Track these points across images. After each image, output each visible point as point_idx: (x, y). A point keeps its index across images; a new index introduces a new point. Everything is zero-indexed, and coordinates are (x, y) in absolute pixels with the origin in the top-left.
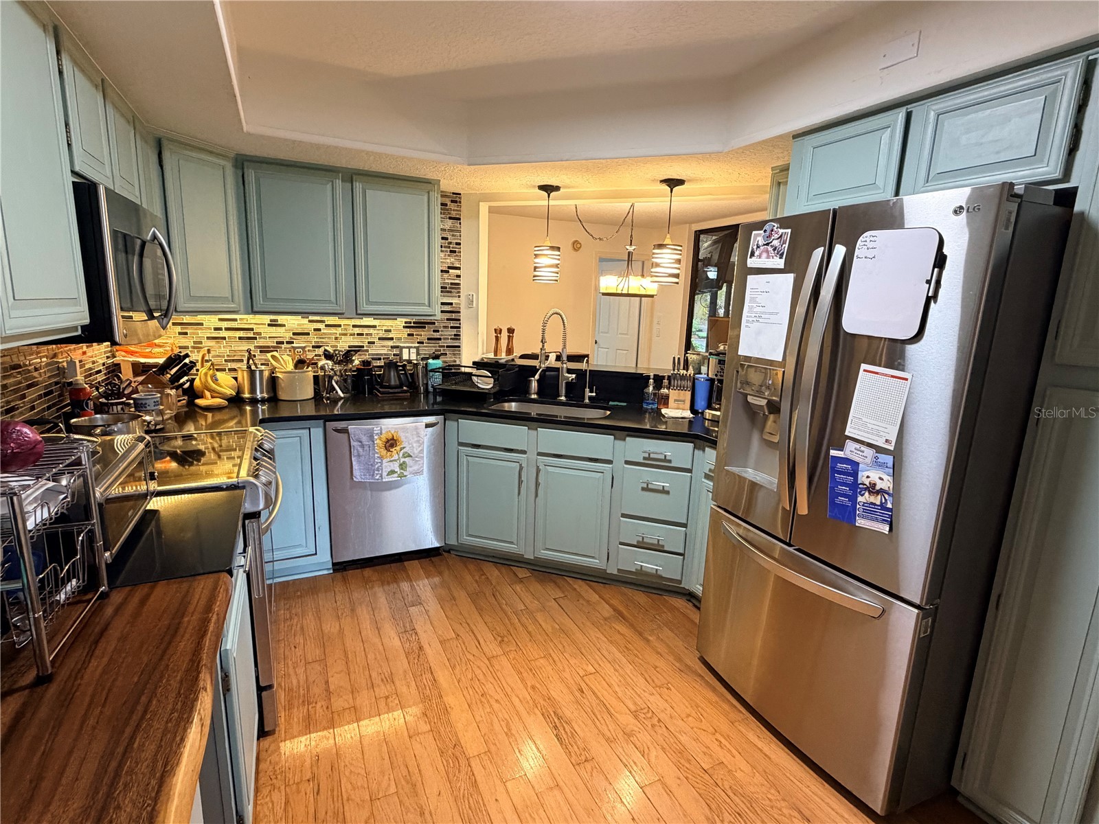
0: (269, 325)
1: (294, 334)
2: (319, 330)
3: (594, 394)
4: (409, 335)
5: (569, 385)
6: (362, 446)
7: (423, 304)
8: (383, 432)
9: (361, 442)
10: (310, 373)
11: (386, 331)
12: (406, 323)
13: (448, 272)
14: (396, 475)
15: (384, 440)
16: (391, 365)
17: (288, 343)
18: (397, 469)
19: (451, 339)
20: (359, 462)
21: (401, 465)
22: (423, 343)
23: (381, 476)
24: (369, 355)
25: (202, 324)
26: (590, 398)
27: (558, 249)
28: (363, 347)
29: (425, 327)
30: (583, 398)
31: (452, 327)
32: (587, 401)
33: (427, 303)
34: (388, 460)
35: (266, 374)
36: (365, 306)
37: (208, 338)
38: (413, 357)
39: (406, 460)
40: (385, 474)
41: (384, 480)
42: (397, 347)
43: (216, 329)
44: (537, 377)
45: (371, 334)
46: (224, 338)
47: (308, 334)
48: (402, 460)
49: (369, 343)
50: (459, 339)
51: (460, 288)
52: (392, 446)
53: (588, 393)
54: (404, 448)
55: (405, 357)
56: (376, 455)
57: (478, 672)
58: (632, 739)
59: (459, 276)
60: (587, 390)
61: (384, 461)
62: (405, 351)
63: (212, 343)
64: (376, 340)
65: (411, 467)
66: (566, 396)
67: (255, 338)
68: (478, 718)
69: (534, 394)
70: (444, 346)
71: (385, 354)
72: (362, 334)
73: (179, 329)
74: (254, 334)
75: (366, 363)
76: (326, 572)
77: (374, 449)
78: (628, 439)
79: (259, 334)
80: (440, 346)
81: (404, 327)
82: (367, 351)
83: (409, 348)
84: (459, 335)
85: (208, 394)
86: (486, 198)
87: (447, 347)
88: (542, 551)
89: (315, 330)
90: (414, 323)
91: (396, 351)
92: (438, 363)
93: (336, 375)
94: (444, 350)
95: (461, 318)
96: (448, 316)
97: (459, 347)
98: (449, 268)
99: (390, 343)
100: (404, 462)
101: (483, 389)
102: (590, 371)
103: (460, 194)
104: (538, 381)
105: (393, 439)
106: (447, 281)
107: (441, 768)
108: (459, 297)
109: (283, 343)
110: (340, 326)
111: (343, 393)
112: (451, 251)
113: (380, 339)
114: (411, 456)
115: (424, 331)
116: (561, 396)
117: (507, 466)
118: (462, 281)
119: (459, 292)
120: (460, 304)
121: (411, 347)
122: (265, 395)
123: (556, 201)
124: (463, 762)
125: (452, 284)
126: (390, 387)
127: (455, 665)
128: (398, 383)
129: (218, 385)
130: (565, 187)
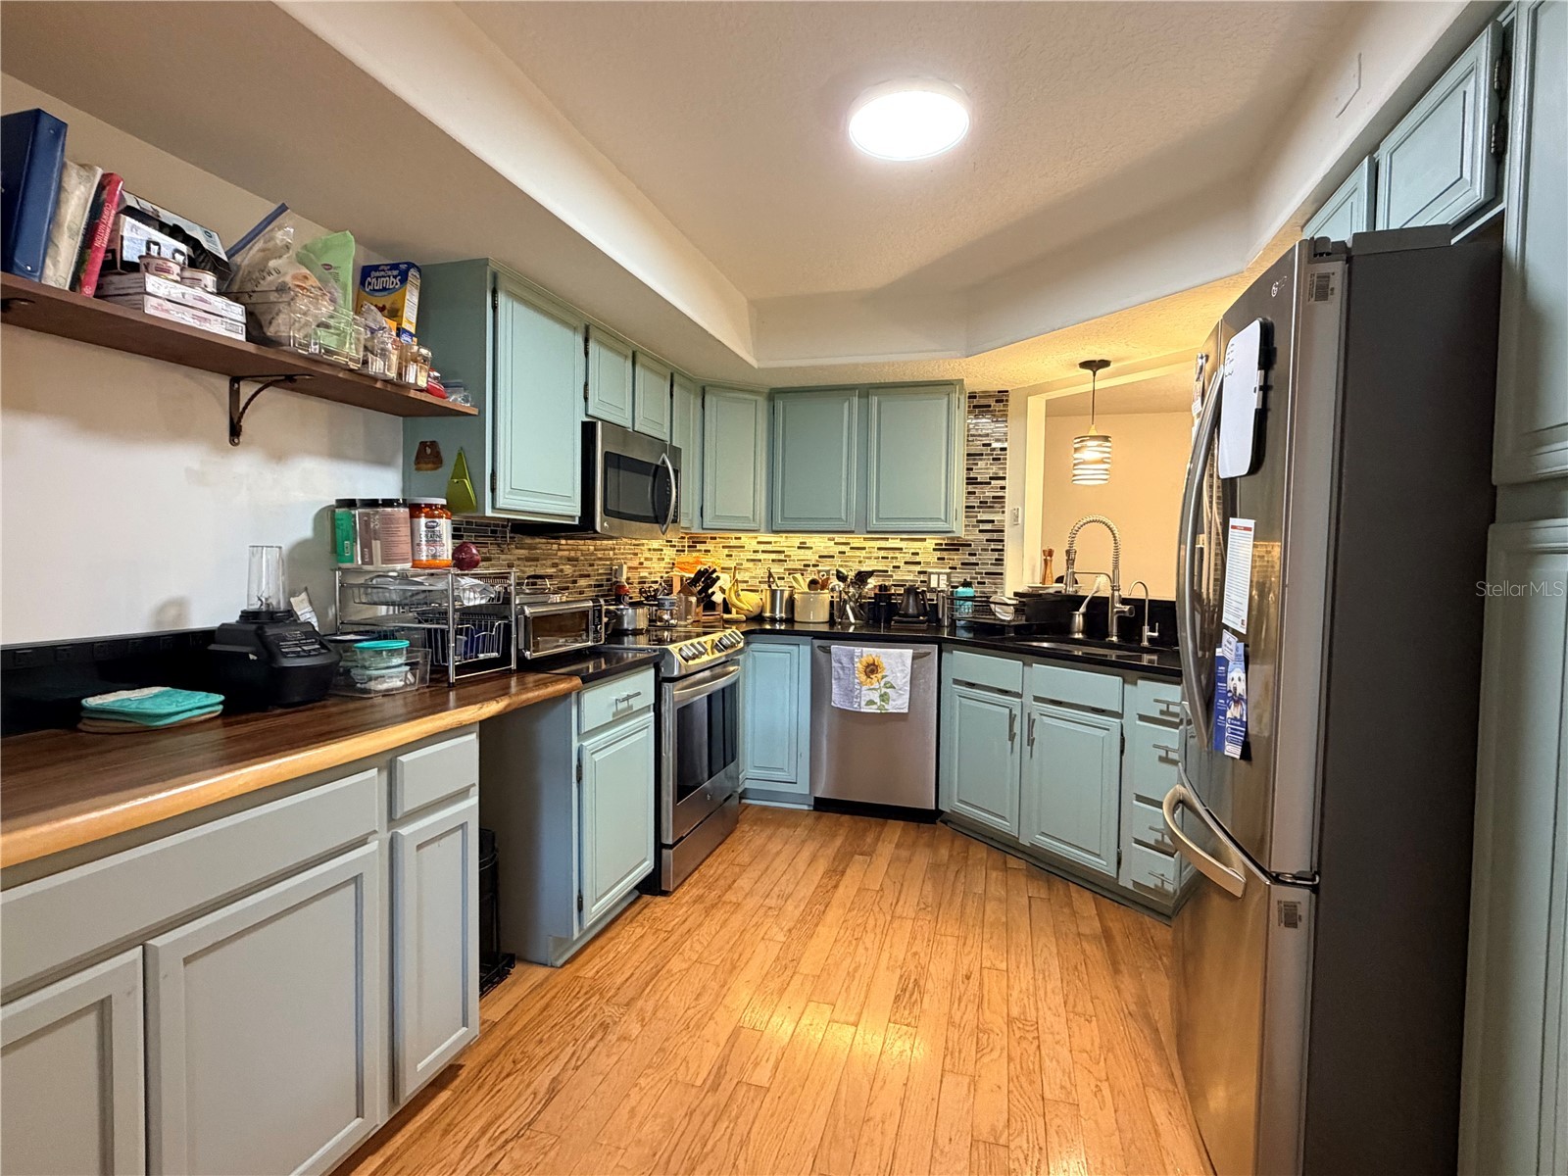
0: (799, 548)
1: (820, 557)
2: (844, 553)
3: (1156, 634)
4: (939, 559)
5: (1122, 619)
6: (843, 668)
7: (939, 519)
8: (864, 655)
9: (841, 663)
10: (826, 596)
11: (913, 554)
12: (936, 544)
13: (990, 483)
14: (875, 707)
15: (865, 664)
16: (911, 591)
17: (814, 566)
18: (877, 700)
19: (991, 564)
20: (840, 686)
21: (881, 696)
22: (955, 568)
23: (859, 705)
24: (893, 581)
25: (744, 547)
26: (1151, 640)
27: (1106, 438)
28: (887, 571)
29: (958, 550)
30: (1141, 641)
31: (992, 550)
32: (1145, 643)
33: (943, 518)
34: (867, 687)
35: (786, 594)
36: (874, 522)
37: (747, 560)
38: (943, 586)
39: (888, 690)
40: (863, 703)
41: (862, 710)
42: (925, 572)
43: (754, 552)
44: (1082, 609)
45: (896, 558)
46: (760, 560)
47: (833, 557)
48: (884, 690)
49: (894, 567)
50: (1002, 565)
51: (1004, 502)
52: (873, 672)
53: (1147, 632)
54: (886, 676)
55: (934, 584)
56: (856, 681)
57: (871, 922)
58: (981, 1035)
59: (1003, 488)
60: (1146, 628)
61: (864, 688)
62: (934, 578)
63: (750, 565)
64: (902, 565)
65: (894, 700)
66: (1118, 636)
67: (786, 561)
68: (835, 952)
69: (1078, 632)
70: (982, 573)
71: (911, 581)
72: (887, 558)
73: (726, 551)
74: (785, 556)
75: (883, 588)
76: (806, 807)
77: (854, 673)
78: (1139, 682)
79: (790, 556)
80: (976, 573)
81: (934, 550)
82: (891, 576)
83: (939, 574)
84: (1002, 560)
85: (734, 610)
86: (1036, 390)
87: (986, 574)
88: (1037, 836)
89: (840, 552)
90: (946, 544)
91: (923, 578)
92: (969, 592)
93: (851, 600)
94: (982, 578)
95: (1006, 539)
96: (988, 536)
97: (1001, 574)
98: (991, 478)
99: (918, 568)
100: (886, 693)
101: (1004, 621)
102: (1150, 601)
103: (1007, 391)
104: (1084, 615)
105: (874, 664)
106: (987, 494)
107: (766, 968)
108: (1003, 512)
109: (809, 566)
110: (864, 548)
111: (856, 618)
112: (994, 459)
113: (906, 563)
114: (894, 688)
115: (958, 555)
116: (1112, 637)
117: (996, 711)
118: (1007, 493)
119: (1003, 507)
120: (1003, 521)
121: (941, 573)
122: (783, 615)
123: (1104, 380)
124: (789, 972)
125: (994, 497)
126: (906, 615)
127: (854, 909)
128: (916, 612)
129: (740, 601)
130: (1118, 360)
